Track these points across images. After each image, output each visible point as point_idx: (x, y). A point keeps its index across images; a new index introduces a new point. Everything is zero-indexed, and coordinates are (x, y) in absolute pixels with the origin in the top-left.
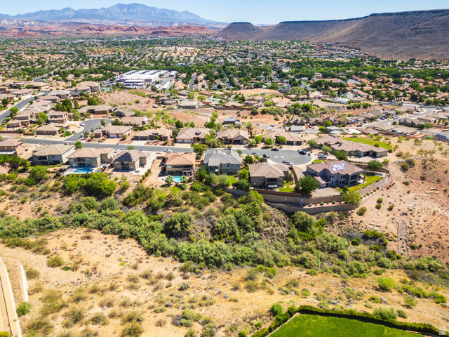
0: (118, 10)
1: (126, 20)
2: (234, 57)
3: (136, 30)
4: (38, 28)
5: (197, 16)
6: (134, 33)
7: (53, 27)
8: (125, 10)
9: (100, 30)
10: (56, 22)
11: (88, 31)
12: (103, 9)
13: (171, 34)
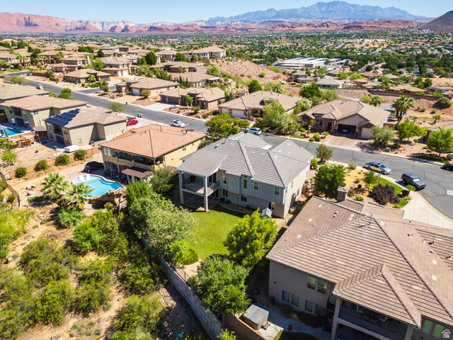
0: (317, 9)
1: (323, 18)
2: (439, 50)
3: (328, 26)
4: (241, 27)
5: (404, 12)
6: (326, 28)
7: (253, 26)
8: (324, 9)
9: (292, 27)
10: (257, 21)
11: (281, 28)
12: (303, 8)
13: (365, 29)
